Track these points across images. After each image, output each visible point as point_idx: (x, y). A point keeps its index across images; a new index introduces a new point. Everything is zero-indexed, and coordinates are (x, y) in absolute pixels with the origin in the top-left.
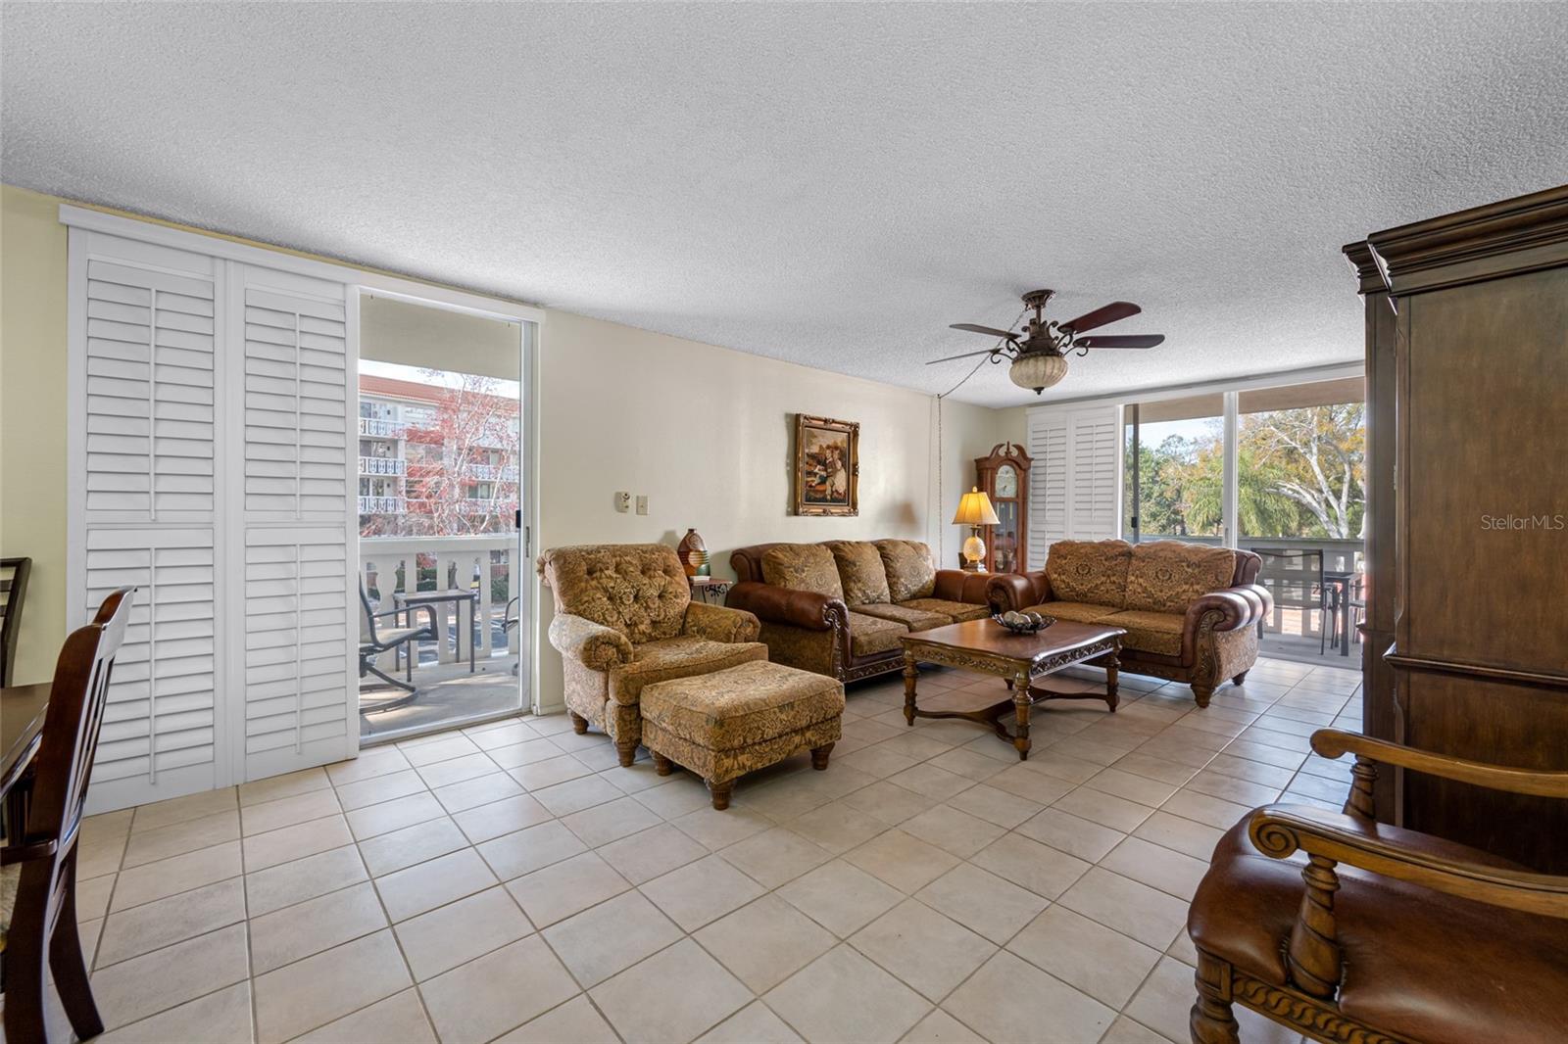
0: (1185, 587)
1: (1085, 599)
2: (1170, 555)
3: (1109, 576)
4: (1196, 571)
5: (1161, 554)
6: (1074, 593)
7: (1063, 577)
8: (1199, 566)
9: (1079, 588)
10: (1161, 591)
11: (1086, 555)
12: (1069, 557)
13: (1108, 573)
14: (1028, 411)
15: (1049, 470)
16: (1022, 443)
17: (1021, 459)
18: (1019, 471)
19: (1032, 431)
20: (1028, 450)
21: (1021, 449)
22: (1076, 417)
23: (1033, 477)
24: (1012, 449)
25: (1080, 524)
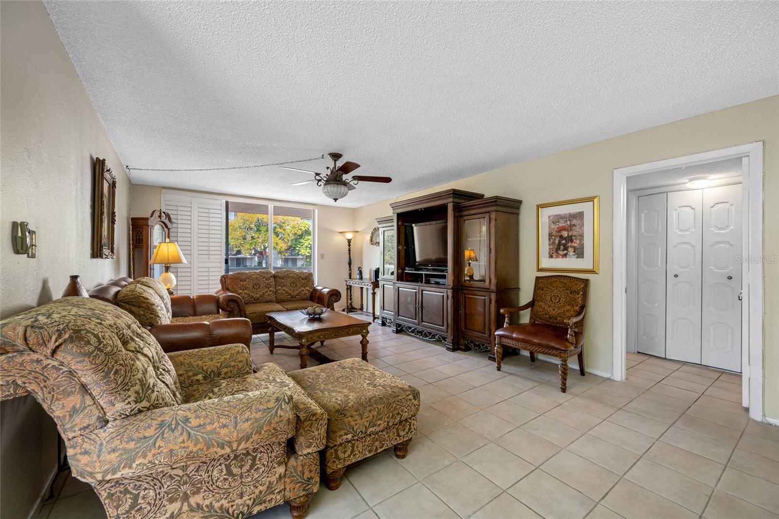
0: (303, 289)
1: (258, 301)
2: (295, 276)
3: (269, 288)
4: (306, 281)
5: (291, 275)
6: (252, 299)
7: (246, 291)
8: (306, 279)
9: (255, 296)
10: (293, 292)
11: (257, 278)
12: (248, 280)
13: (268, 286)
14: (164, 191)
15: (179, 230)
16: (169, 212)
17: (167, 221)
18: (166, 229)
19: (166, 202)
20: (172, 217)
21: (168, 216)
22: (198, 201)
23: (171, 234)
24: (163, 214)
25: (202, 262)
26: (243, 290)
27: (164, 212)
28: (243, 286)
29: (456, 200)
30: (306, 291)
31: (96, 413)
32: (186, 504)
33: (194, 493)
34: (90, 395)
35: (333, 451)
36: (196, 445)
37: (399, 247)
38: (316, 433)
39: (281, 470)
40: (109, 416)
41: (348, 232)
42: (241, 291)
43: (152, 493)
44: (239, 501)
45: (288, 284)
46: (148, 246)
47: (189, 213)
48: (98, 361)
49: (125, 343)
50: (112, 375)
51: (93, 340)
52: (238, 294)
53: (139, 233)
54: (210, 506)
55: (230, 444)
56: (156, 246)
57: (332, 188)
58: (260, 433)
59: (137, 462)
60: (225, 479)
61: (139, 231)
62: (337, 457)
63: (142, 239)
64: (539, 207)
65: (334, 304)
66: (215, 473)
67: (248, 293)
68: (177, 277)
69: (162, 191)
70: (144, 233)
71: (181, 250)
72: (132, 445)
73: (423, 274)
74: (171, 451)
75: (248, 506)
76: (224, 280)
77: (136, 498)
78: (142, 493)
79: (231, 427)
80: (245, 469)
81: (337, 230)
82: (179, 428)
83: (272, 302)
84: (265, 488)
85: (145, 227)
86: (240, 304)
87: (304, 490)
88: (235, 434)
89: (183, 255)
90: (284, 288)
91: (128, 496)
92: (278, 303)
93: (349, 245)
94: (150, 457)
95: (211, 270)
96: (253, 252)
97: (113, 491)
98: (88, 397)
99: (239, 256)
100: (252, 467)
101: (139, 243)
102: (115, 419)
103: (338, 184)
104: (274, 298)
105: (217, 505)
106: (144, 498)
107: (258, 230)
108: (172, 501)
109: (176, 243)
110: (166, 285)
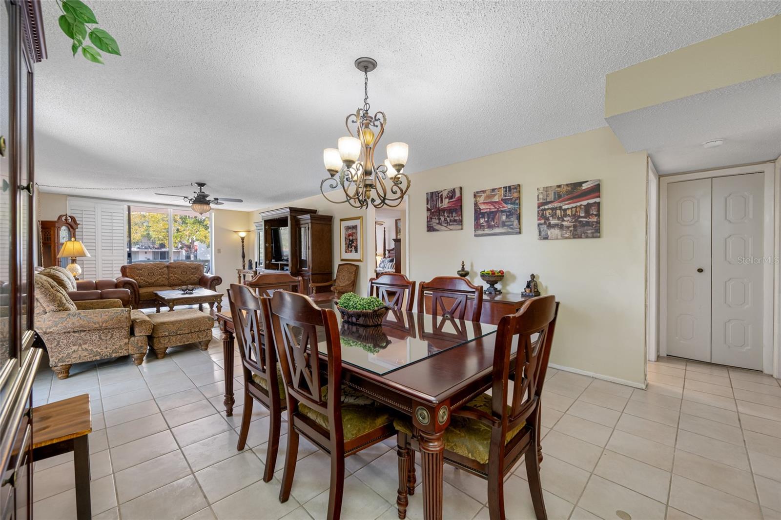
0: (192, 276)
1: (152, 285)
3: (162, 276)
4: (195, 271)
5: (182, 266)
6: (147, 284)
7: (142, 278)
8: (196, 269)
9: (150, 281)
10: (184, 278)
11: (151, 268)
12: (143, 269)
13: (162, 274)
14: (69, 198)
15: (84, 230)
16: (74, 215)
17: (72, 224)
18: (71, 230)
19: (71, 209)
20: (77, 219)
21: (73, 219)
22: (101, 206)
23: (77, 233)
24: (69, 218)
25: (105, 256)
26: (139, 277)
27: (69, 216)
28: (139, 273)
29: (294, 214)
30: (195, 278)
31: (42, 309)
32: (80, 347)
33: (84, 344)
34: (40, 302)
35: (157, 339)
36: (83, 321)
37: (266, 245)
38: (144, 327)
39: (127, 341)
40: (47, 310)
41: (241, 231)
42: (138, 278)
43: (65, 341)
44: (105, 350)
45: (180, 272)
46: (55, 243)
47: (93, 216)
48: (43, 290)
49: (52, 287)
50: (48, 296)
51: (40, 283)
52: (135, 280)
53: (48, 233)
54: (92, 350)
55: (98, 323)
56: (63, 243)
57: (198, 207)
58: (112, 321)
59: (60, 325)
60: (99, 341)
61: (48, 231)
62: (160, 342)
63: (50, 238)
64: (342, 220)
65: (216, 287)
66: (94, 337)
67: (144, 279)
68: (82, 268)
69: (68, 199)
70: (52, 233)
71: (85, 246)
72: (57, 320)
73: (278, 264)
74: (73, 323)
75: (110, 353)
76: (124, 270)
77: (59, 342)
78: (61, 341)
79: (99, 317)
80: (108, 338)
81: (231, 229)
82: (77, 316)
83: (165, 286)
84: (118, 347)
85: (52, 228)
86: (135, 286)
87: (139, 351)
88: (101, 320)
89: (86, 251)
90: (176, 275)
91: (55, 341)
92: (170, 286)
93: (243, 242)
94: (64, 324)
95: (114, 262)
96: (180, 246)
97: (49, 338)
98: (38, 303)
99: (163, 250)
100: (111, 337)
101: (48, 241)
102: (50, 312)
103: (201, 204)
104: (167, 283)
105: (95, 350)
106: (62, 342)
107: (184, 222)
108: (74, 345)
109: (81, 242)
110: (72, 273)
